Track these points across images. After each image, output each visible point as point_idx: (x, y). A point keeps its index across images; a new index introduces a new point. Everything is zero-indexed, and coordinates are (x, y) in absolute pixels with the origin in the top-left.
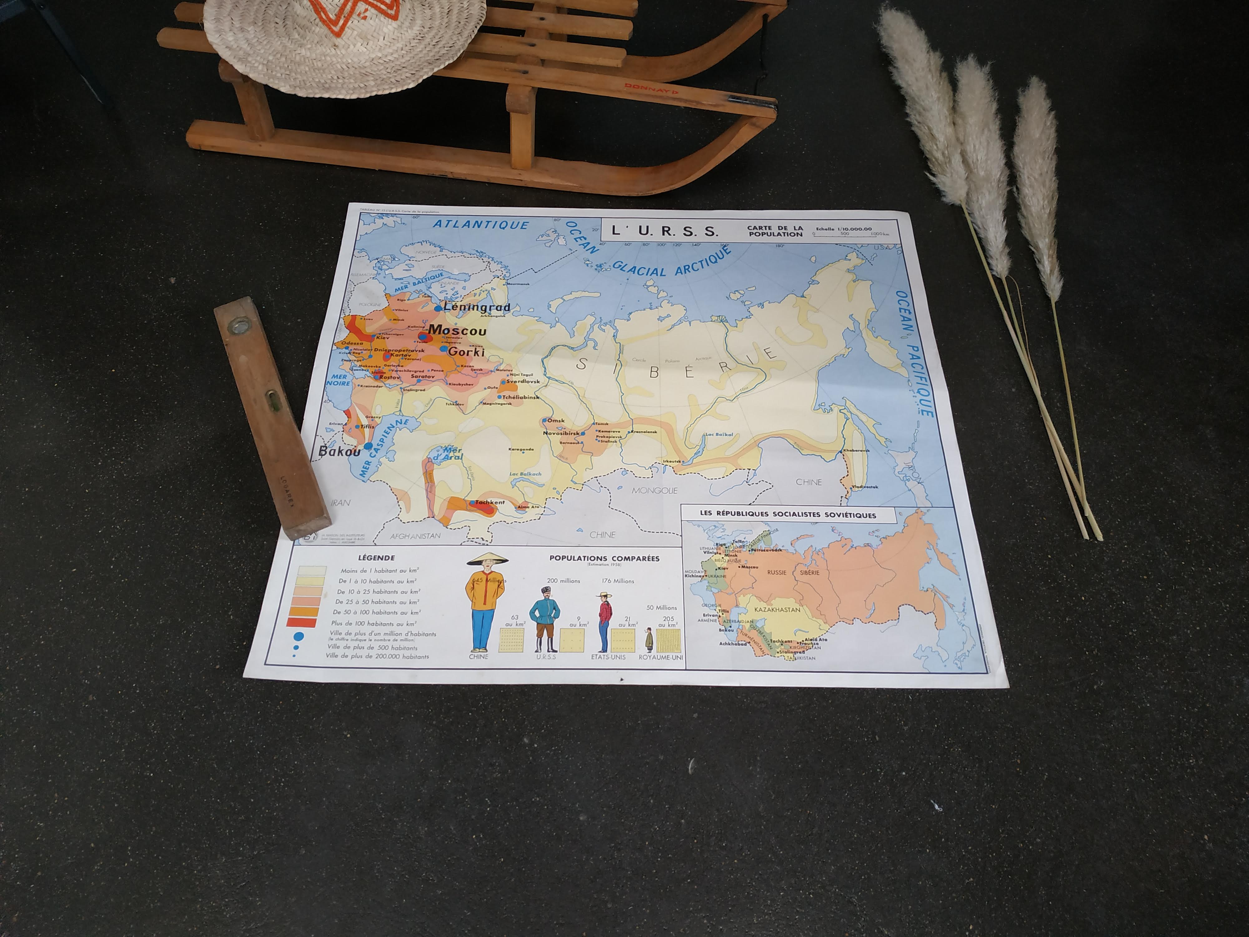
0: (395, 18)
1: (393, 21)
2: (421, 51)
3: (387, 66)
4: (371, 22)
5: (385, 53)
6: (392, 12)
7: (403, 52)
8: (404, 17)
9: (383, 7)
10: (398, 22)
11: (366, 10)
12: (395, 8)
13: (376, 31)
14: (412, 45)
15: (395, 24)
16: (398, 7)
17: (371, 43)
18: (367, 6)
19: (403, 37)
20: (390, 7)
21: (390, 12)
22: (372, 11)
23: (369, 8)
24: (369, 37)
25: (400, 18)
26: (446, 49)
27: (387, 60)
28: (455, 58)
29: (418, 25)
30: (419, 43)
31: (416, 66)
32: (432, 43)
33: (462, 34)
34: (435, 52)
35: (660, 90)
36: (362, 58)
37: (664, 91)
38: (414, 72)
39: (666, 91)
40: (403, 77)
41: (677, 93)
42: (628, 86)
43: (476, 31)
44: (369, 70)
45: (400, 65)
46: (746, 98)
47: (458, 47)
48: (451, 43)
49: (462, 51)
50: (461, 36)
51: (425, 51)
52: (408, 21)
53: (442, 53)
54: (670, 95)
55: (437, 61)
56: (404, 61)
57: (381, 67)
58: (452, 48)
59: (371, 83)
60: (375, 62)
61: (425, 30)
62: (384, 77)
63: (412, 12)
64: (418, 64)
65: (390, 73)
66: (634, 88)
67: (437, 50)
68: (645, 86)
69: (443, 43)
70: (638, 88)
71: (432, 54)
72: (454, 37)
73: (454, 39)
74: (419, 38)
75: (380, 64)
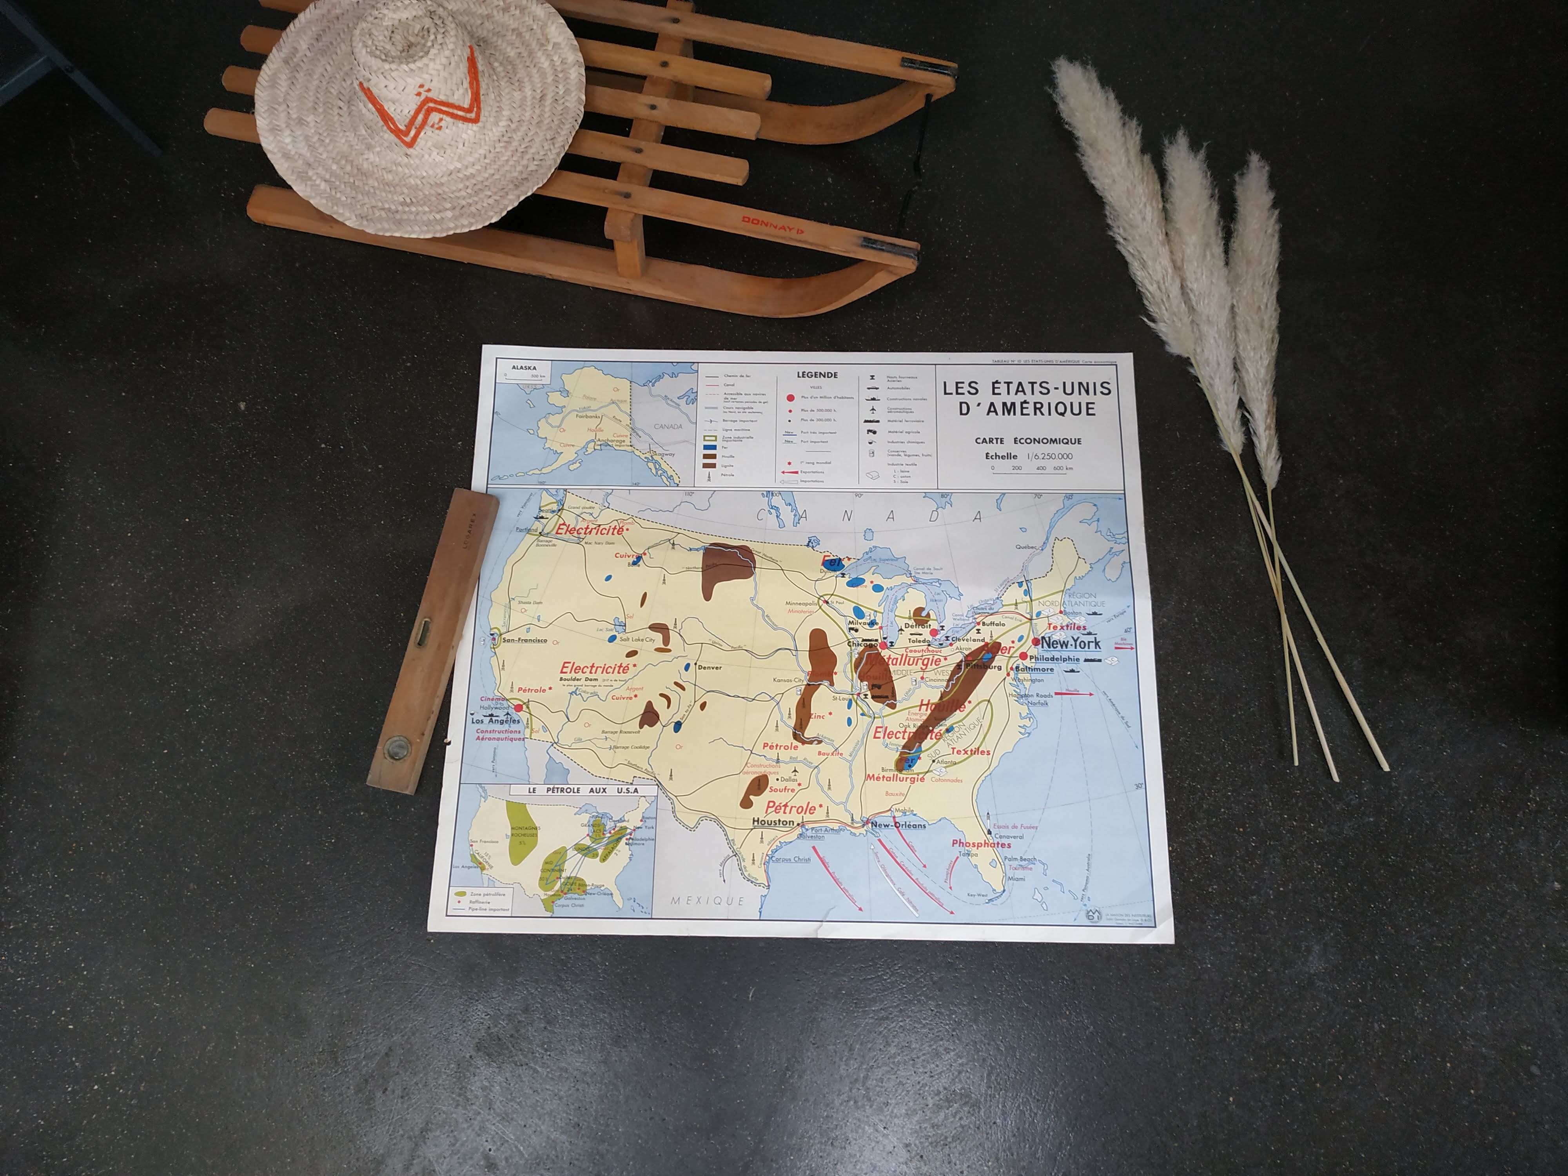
0: (476, 121)
1: (474, 124)
2: (507, 161)
3: (467, 183)
4: (447, 131)
5: (465, 163)
6: (472, 115)
7: (487, 161)
8: (487, 114)
9: (460, 113)
10: (480, 124)
11: (441, 120)
12: (475, 109)
13: (454, 139)
14: (497, 150)
15: (475, 127)
16: (479, 108)
17: (448, 151)
18: (441, 116)
19: (487, 139)
20: (469, 110)
21: (468, 115)
22: (448, 119)
23: (444, 117)
24: (445, 146)
25: (482, 118)
26: (535, 163)
27: (468, 174)
28: (545, 181)
29: (505, 118)
30: (505, 147)
31: (500, 187)
32: (521, 150)
33: (555, 141)
34: (523, 166)
35: (783, 228)
36: (438, 171)
37: (788, 230)
38: (498, 198)
39: (790, 229)
40: (485, 205)
41: (802, 232)
42: (746, 219)
43: (570, 141)
44: (447, 190)
45: (482, 182)
46: (883, 243)
47: (549, 163)
48: (542, 153)
49: (553, 170)
50: (553, 144)
51: (511, 163)
52: (492, 119)
53: (529, 169)
54: (793, 234)
55: (525, 182)
56: (487, 175)
57: (461, 186)
58: (543, 163)
59: (449, 214)
60: (453, 176)
61: (513, 126)
62: (464, 203)
63: (498, 99)
64: (502, 183)
65: (470, 196)
66: (752, 223)
67: (525, 162)
68: (766, 222)
69: (532, 151)
70: (758, 224)
71: (519, 168)
72: (546, 144)
73: (546, 148)
74: (505, 139)
75: (459, 180)
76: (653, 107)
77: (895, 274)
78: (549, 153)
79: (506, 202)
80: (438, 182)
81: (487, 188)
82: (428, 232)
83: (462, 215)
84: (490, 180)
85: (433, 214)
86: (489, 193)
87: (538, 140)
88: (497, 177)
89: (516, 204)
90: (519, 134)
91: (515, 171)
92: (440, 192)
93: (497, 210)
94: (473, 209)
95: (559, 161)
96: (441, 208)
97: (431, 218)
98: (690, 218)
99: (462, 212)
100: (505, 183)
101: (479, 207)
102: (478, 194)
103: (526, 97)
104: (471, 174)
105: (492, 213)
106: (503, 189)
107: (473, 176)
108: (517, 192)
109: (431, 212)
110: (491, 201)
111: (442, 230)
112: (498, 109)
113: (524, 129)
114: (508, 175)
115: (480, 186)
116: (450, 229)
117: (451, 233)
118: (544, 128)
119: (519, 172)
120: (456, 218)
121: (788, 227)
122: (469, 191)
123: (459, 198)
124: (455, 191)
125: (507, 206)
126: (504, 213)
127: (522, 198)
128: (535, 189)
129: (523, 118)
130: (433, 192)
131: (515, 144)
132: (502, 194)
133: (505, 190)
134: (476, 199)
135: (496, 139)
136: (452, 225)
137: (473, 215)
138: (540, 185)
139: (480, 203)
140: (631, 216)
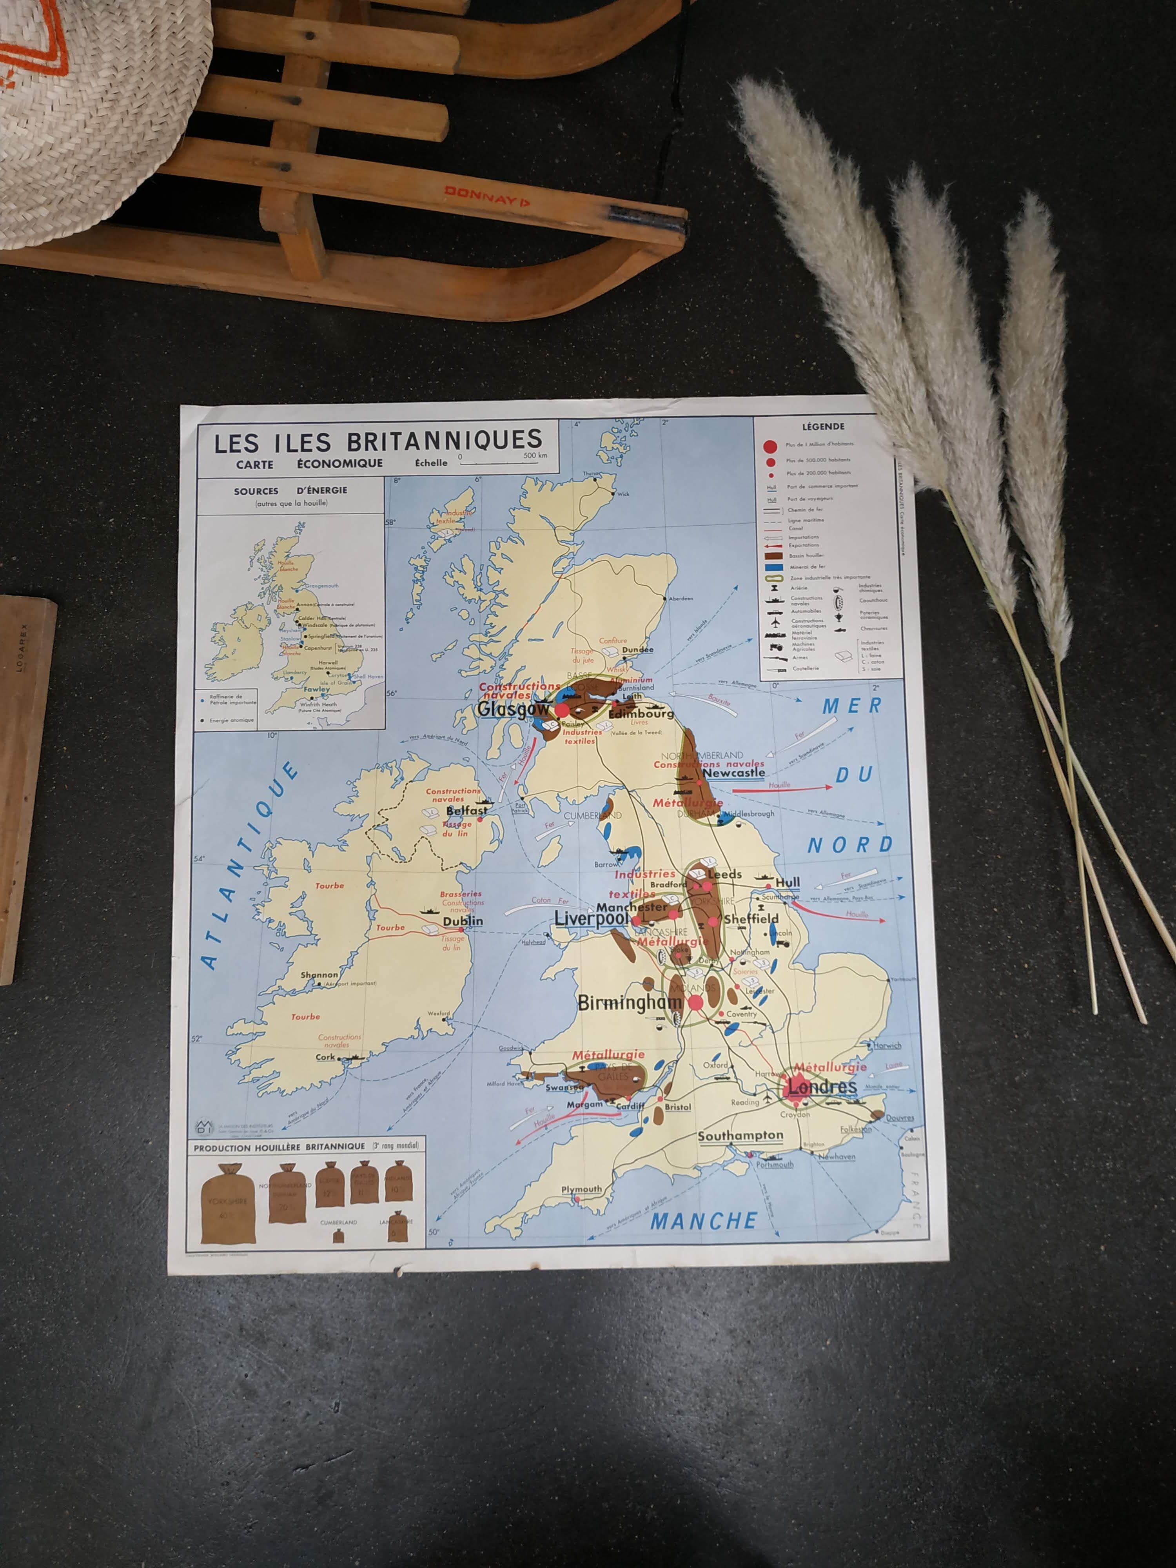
0: (63, 71)
1: (61, 77)
2: (116, 128)
3: (65, 165)
4: (24, 89)
5: (59, 135)
6: (57, 63)
7: (89, 130)
8: (78, 60)
9: (38, 61)
10: (70, 76)
11: (11, 73)
12: (59, 54)
13: (37, 100)
14: (100, 114)
15: (64, 81)
16: (65, 52)
17: (32, 120)
18: (11, 67)
19: (85, 99)
20: (50, 56)
21: (51, 64)
22: (21, 71)
23: (15, 68)
24: (26, 112)
25: (72, 67)
26: (154, 128)
27: (64, 151)
28: (170, 154)
29: (106, 65)
30: (111, 108)
31: (110, 167)
32: (133, 111)
33: (178, 94)
34: (139, 134)
35: (501, 199)
36: (23, 149)
37: (507, 201)
38: (107, 183)
39: (511, 201)
40: (92, 194)
41: (528, 203)
42: (450, 191)
43: (198, 92)
44: (38, 176)
45: (85, 161)
46: (638, 212)
47: (172, 126)
48: (162, 113)
49: (179, 138)
50: (176, 99)
51: (122, 131)
52: (87, 68)
53: (147, 138)
54: (516, 208)
55: (142, 158)
56: (90, 151)
57: (56, 169)
58: (165, 128)
59: (44, 212)
60: (44, 156)
61: (119, 76)
62: (62, 194)
63: (94, 37)
64: (113, 161)
65: (71, 183)
66: (459, 195)
67: (139, 129)
68: (477, 192)
69: (149, 111)
70: (466, 196)
71: (134, 138)
72: (166, 100)
73: (167, 105)
74: (110, 96)
75: (54, 161)
76: (310, 36)
77: (657, 255)
78: (172, 114)
79: (119, 189)
80: (25, 166)
81: (93, 170)
82: (18, 239)
83: (61, 212)
84: (95, 158)
85: (22, 213)
86: (96, 177)
87: (154, 94)
88: (104, 152)
89: (133, 191)
90: (130, 87)
91: (128, 143)
92: (30, 180)
93: (108, 201)
94: (76, 202)
95: (185, 124)
96: (32, 203)
97: (21, 219)
98: (375, 195)
99: (62, 207)
100: (115, 161)
101: (84, 198)
102: (81, 180)
103: (131, 31)
104: (69, 150)
105: (101, 207)
106: (115, 169)
107: (72, 153)
108: (133, 174)
109: (19, 210)
110: (99, 188)
111: (36, 237)
112: (94, 53)
113: (134, 79)
114: (120, 149)
115: (81, 169)
116: (47, 233)
117: (49, 239)
118: (162, 76)
119: (133, 143)
120: (54, 217)
121: (508, 198)
122: (69, 176)
123: (55, 187)
124: (49, 178)
125: (120, 195)
126: (119, 205)
127: (141, 182)
128: (157, 166)
129: (131, 63)
130: (20, 181)
131: (124, 102)
132: (112, 177)
133: (117, 172)
134: (79, 187)
135: (98, 96)
136: (49, 227)
137: (78, 211)
138: (164, 161)
139: (85, 193)
140: (294, 196)
